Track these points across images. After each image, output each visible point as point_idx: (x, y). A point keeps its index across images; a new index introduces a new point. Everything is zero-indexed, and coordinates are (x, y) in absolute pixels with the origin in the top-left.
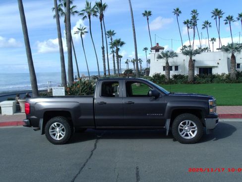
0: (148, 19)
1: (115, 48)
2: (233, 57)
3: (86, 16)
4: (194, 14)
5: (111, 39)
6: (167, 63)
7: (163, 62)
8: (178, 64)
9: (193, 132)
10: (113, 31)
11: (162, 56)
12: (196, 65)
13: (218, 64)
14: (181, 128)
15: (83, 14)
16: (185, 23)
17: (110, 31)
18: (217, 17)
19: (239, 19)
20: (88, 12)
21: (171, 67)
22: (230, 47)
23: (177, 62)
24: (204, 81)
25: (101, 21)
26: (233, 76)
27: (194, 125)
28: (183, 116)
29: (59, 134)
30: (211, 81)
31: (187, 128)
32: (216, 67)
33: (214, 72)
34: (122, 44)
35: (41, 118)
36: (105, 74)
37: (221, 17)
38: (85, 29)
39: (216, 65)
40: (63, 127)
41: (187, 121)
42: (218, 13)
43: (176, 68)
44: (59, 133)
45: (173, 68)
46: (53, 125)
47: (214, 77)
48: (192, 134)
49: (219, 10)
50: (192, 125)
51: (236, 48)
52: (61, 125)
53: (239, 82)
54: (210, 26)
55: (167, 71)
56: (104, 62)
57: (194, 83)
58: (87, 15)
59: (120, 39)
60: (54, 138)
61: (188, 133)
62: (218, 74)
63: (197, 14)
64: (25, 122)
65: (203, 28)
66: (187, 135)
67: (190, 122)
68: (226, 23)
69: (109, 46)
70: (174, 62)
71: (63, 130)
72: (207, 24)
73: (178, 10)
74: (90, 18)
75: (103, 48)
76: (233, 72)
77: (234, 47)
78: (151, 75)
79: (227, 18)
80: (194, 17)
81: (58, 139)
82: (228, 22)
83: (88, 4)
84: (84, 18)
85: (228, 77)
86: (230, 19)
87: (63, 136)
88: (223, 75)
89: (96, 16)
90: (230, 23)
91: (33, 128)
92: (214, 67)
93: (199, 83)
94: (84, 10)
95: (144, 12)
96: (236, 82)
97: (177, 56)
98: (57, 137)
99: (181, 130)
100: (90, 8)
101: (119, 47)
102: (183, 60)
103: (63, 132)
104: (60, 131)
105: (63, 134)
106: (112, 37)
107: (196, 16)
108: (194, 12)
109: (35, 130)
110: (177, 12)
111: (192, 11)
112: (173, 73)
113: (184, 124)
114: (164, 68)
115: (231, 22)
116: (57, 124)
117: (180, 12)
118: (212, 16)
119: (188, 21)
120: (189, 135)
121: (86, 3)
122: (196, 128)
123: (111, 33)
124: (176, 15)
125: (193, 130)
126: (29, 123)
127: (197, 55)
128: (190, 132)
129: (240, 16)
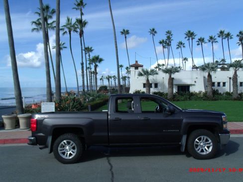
0: (126, 37)
1: (94, 64)
2: (210, 76)
3: (66, 32)
4: (168, 35)
5: (89, 56)
6: (148, 80)
7: (143, 79)
8: (158, 82)
9: (208, 147)
10: (91, 48)
11: (143, 74)
12: (175, 83)
13: (195, 82)
14: (197, 144)
15: (63, 29)
16: (161, 43)
17: (88, 48)
18: (190, 38)
19: (210, 41)
20: (69, 28)
21: (151, 84)
22: (206, 66)
23: (156, 80)
24: (183, 98)
25: (81, 37)
26: (210, 94)
27: (209, 141)
28: (199, 131)
29: (69, 153)
30: (189, 98)
31: (202, 144)
32: (194, 85)
33: (192, 89)
34: (101, 60)
35: (50, 135)
36: (84, 90)
37: (194, 38)
38: (63, 44)
39: (193, 83)
40: (74, 145)
41: (202, 137)
42: (190, 35)
43: (156, 86)
44: (70, 151)
45: (153, 85)
46: (62, 143)
47: (192, 94)
48: (207, 149)
49: (192, 31)
50: (207, 140)
51: (213, 68)
52: (72, 142)
53: (215, 100)
54: (184, 47)
55: (148, 88)
56: (83, 78)
57: (174, 101)
58: (68, 31)
59: (98, 56)
60: (64, 157)
61: (204, 149)
62: (196, 91)
63: (171, 35)
64: (31, 140)
65: (177, 48)
66: (202, 151)
67: (205, 137)
68: (198, 44)
69: (88, 62)
70: (154, 79)
71: (74, 148)
72: (181, 44)
73: (153, 30)
74: (70, 34)
75: (82, 64)
76: (209, 90)
77: (210, 66)
78: (131, 91)
79: (199, 39)
80: (169, 38)
81: (68, 158)
82: (200, 43)
83: (69, 20)
84: (64, 33)
85: (205, 94)
86: (201, 40)
87: (74, 155)
88: (200, 92)
89: (77, 32)
90: (202, 44)
91: (38, 146)
92: (192, 85)
93: (178, 100)
94: (65, 26)
95: (122, 31)
96: (213, 100)
97: (157, 74)
98: (67, 156)
99: (197, 146)
100: (71, 23)
101: (98, 64)
102: (162, 78)
103: (73, 151)
104: (70, 150)
105: (74, 152)
106: (90, 53)
107: (171, 36)
108: (168, 32)
109: (41, 148)
110: (153, 32)
111: (167, 32)
112: (153, 90)
113: (200, 139)
114: (144, 85)
115: (203, 44)
116: (67, 142)
117: (156, 32)
118: (186, 38)
119: (163, 41)
120: (205, 150)
121: (66, 19)
122: (211, 144)
123: (88, 50)
124: (152, 35)
125: (208, 145)
126: (35, 140)
127: (176, 73)
128: (206, 148)
129: (211, 38)
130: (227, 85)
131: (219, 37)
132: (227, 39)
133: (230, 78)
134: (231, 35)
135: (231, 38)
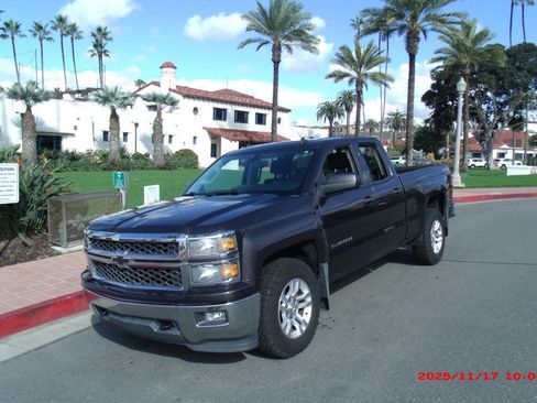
2: (114, 116)
13: (75, 128)
19: (35, 35)
32: (72, 135)
39: (71, 131)
62: (79, 151)
68: (3, 36)
76: (115, 147)
79: (7, 24)
82: (9, 33)
86: (12, 28)
88: (89, 153)
90: (13, 38)
92: (67, 135)
115: (16, 37)
129: (39, 28)
130: (131, 137)
131: (55, 28)
132: (70, 37)
133: (137, 125)
134: (79, 30)
135: (79, 37)
